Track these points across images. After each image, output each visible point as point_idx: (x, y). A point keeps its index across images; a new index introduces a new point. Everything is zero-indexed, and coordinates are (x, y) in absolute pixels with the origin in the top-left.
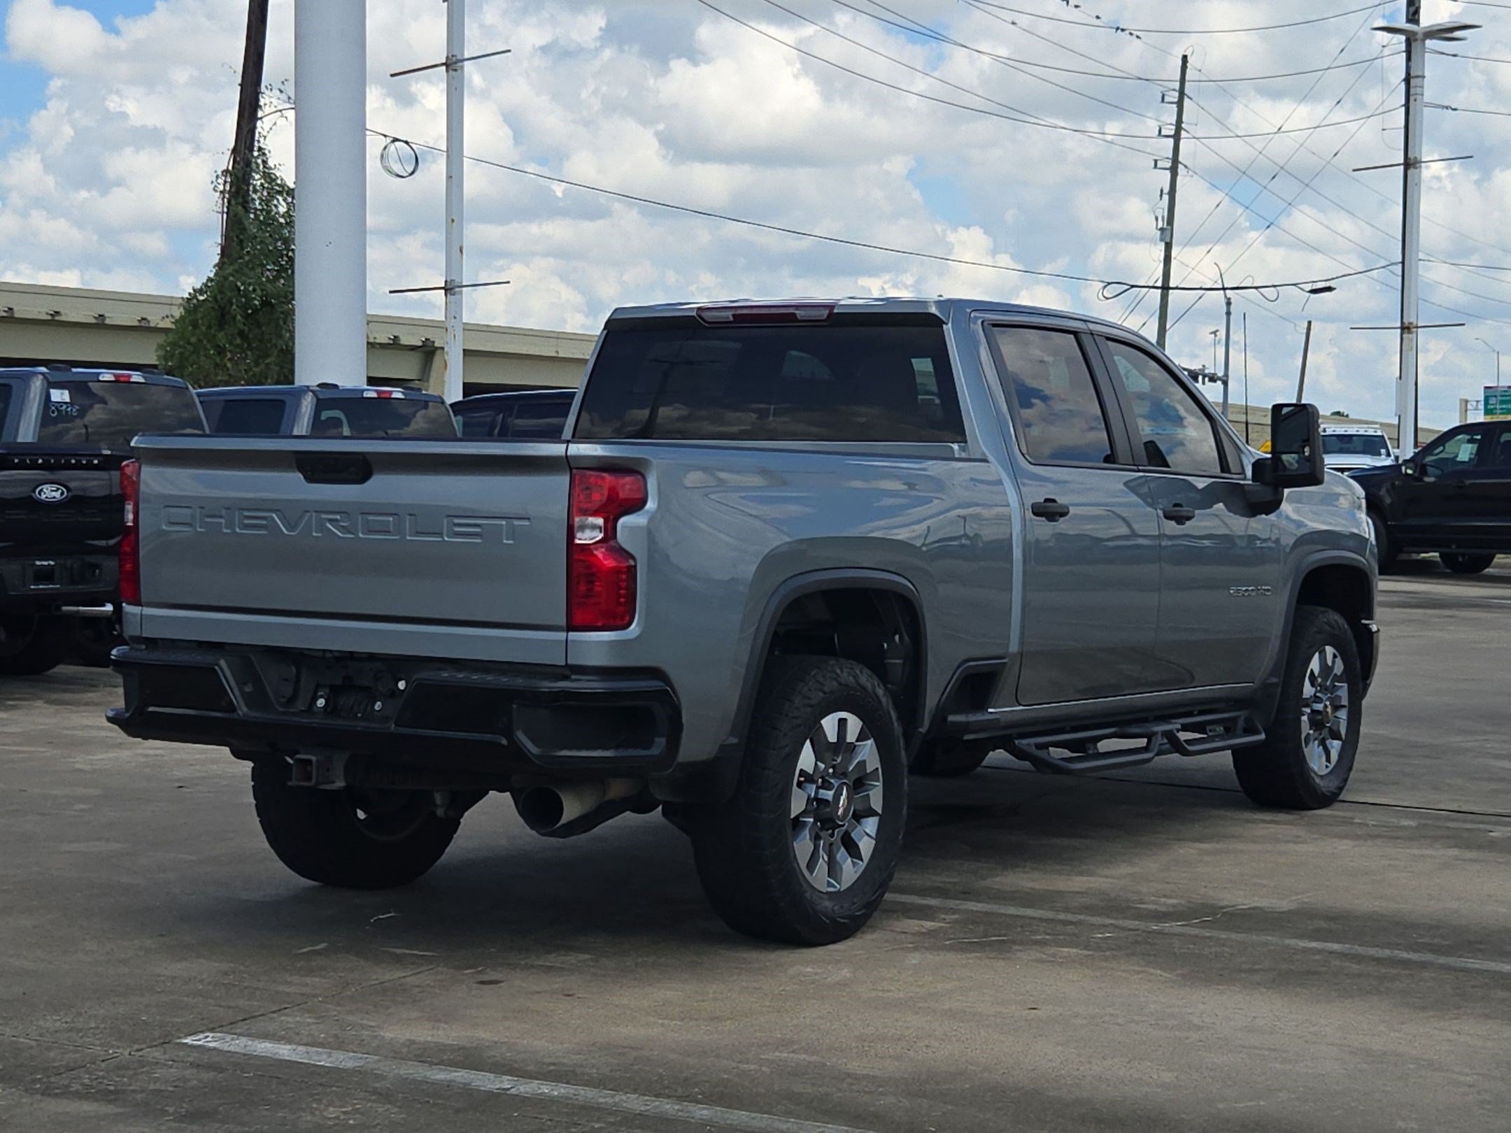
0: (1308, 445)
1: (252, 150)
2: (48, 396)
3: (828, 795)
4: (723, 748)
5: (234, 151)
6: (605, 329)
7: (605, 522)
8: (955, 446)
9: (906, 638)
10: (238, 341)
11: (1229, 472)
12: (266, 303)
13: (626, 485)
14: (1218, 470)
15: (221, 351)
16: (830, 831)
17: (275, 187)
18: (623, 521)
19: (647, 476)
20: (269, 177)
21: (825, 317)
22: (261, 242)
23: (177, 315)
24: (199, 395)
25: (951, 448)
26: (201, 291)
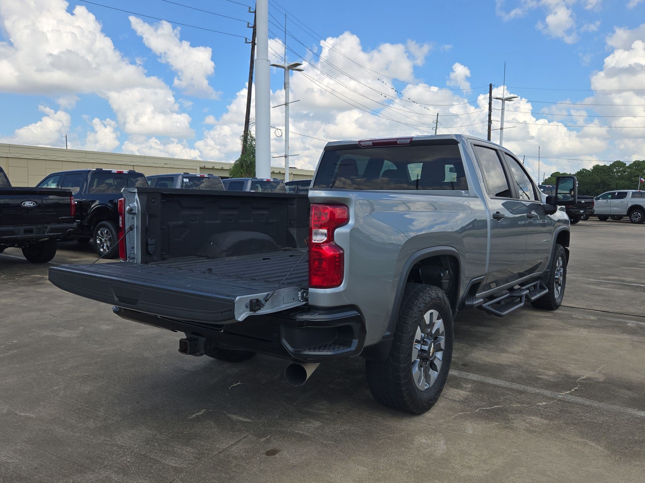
0: (573, 191)
1: (248, 131)
2: (183, 180)
3: (426, 348)
4: (384, 337)
5: (244, 131)
6: (324, 150)
7: (328, 231)
8: (463, 192)
9: (451, 272)
10: (245, 171)
11: (538, 200)
12: (251, 163)
13: (338, 211)
14: (534, 199)
15: (242, 173)
16: (425, 363)
17: (253, 139)
18: (337, 231)
19: (349, 207)
20: (251, 137)
21: (409, 142)
22: (250, 151)
23: (233, 166)
24: (222, 181)
25: (462, 192)
26: (238, 161)
